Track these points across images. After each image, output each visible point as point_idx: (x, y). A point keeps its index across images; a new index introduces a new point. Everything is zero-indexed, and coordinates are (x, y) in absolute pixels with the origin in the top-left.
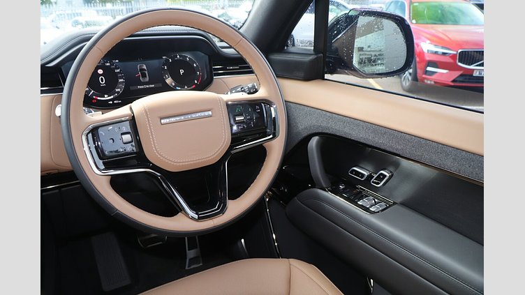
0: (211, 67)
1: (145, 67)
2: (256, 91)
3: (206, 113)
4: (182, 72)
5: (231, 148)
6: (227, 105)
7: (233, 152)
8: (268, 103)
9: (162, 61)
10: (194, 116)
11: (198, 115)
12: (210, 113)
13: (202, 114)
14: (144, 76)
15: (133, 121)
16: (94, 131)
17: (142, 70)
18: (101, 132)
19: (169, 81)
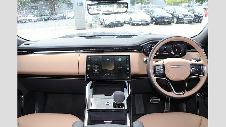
0: (186, 48)
1: (166, 48)
2: (200, 60)
3: (184, 66)
4: (177, 50)
5: (189, 76)
6: (190, 64)
7: (189, 78)
8: (203, 65)
9: (171, 46)
10: (180, 66)
11: (181, 66)
12: (185, 66)
13: (183, 66)
14: (165, 50)
15: (164, 65)
16: (154, 67)
17: (165, 48)
18: (156, 67)
19: (172, 52)
